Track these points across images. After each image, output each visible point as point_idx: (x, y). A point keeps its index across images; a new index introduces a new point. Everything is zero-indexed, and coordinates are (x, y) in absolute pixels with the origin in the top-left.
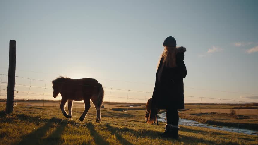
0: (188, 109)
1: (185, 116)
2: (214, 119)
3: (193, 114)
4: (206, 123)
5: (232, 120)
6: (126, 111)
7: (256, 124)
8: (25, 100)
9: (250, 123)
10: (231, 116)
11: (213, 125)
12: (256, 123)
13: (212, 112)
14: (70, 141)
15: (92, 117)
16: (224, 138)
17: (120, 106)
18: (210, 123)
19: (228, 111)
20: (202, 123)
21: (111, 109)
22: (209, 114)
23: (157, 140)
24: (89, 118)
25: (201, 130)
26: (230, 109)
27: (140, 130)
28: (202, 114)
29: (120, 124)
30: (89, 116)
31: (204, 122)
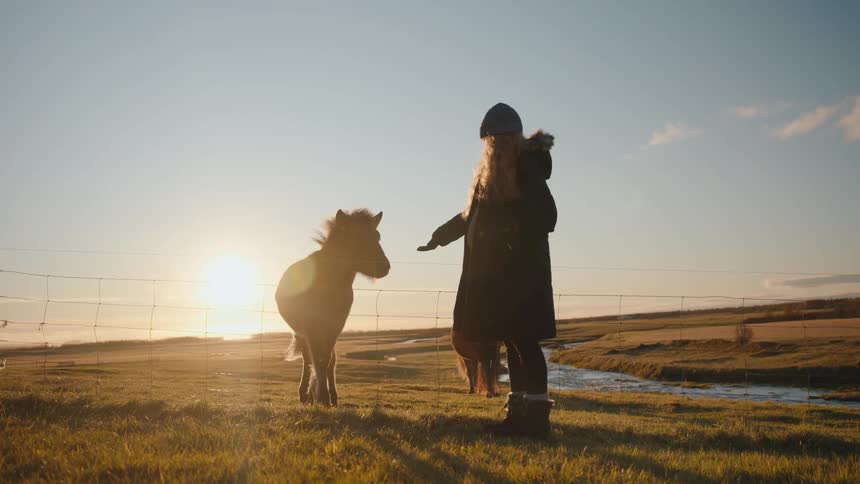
0: (598, 337)
1: (590, 360)
2: (683, 362)
3: (614, 352)
4: (659, 378)
5: (742, 361)
6: (393, 359)
8: (50, 345)
9: (800, 365)
10: (737, 347)
11: (683, 383)
12: (820, 364)
13: (678, 338)
14: (179, 472)
15: (275, 388)
16: (703, 422)
18: (670, 375)
19: (728, 333)
20: (647, 377)
21: (344, 354)
22: (668, 346)
23: (477, 446)
24: (266, 391)
25: (638, 401)
26: (734, 328)
27: (424, 417)
28: (643, 348)
29: (366, 403)
30: (268, 384)
31: (652, 376)
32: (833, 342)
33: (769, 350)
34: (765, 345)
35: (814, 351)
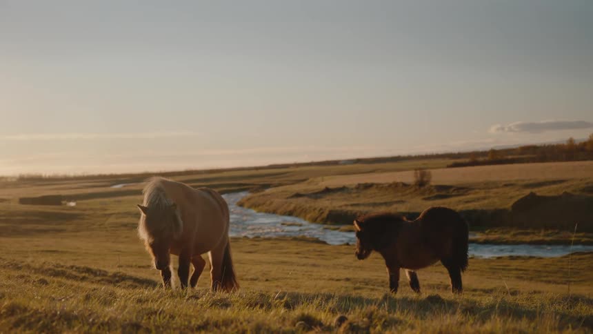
1: (271, 203)
3: (298, 195)
4: (325, 221)
6: (72, 204)
7: (475, 211)
10: (416, 190)
11: (343, 227)
17: (76, 186)
18: (336, 219)
19: (409, 177)
20: (314, 221)
22: (352, 189)
31: (319, 219)
32: (506, 185)
33: (443, 193)
34: (441, 188)
35: (482, 194)
